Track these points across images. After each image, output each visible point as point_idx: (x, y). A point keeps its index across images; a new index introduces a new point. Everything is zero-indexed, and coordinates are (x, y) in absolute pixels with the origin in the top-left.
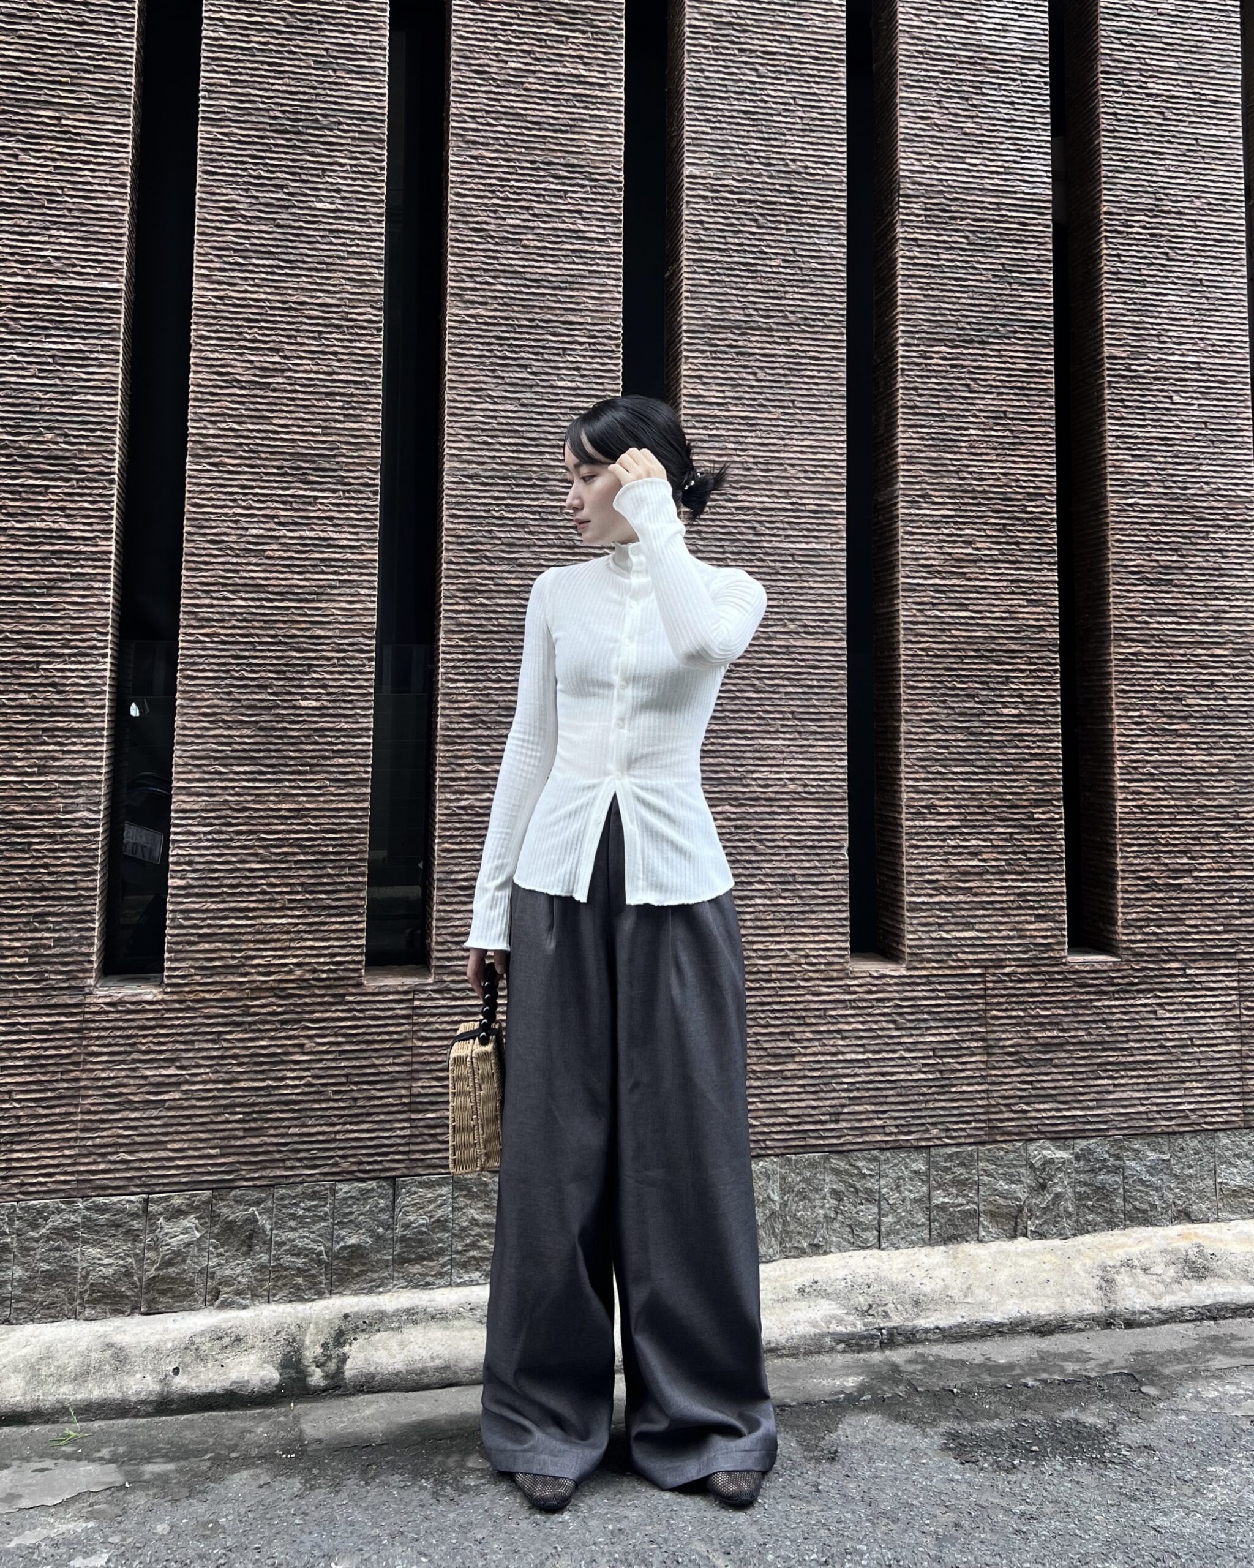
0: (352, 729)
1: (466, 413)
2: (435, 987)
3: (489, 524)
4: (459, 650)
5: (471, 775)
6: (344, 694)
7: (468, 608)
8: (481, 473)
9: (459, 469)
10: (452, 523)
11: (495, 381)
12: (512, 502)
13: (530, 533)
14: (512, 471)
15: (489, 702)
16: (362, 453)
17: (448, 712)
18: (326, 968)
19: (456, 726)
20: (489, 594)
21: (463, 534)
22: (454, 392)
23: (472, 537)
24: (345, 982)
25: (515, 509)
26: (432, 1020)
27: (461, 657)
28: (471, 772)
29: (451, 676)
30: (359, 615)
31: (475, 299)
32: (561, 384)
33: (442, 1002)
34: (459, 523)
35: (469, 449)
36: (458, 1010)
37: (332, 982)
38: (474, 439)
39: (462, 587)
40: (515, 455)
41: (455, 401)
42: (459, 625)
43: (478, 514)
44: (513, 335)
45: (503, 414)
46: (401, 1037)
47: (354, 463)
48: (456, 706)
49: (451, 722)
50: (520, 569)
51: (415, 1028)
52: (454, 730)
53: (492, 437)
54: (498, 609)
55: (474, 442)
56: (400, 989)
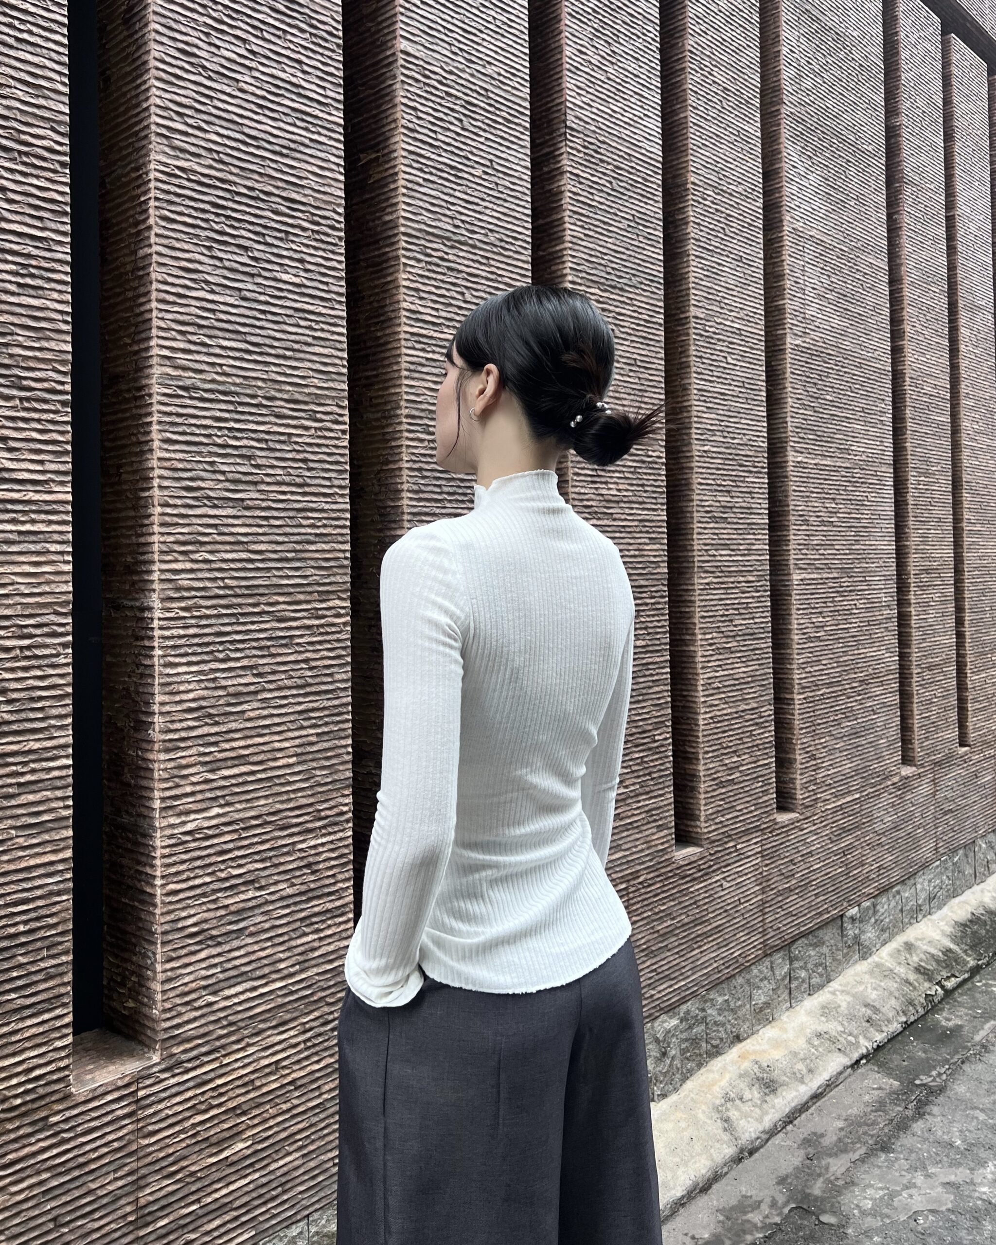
0: (45, 749)
1: (179, 301)
2: (163, 1066)
3: (211, 454)
4: (180, 623)
5: (198, 788)
6: (32, 699)
7: (189, 566)
8: (199, 384)
9: (172, 378)
10: (167, 450)
11: (211, 262)
12: (237, 426)
13: (258, 466)
14: (235, 384)
15: (216, 688)
16: (46, 344)
17: (167, 708)
18: (21, 1090)
19: (178, 726)
20: (213, 546)
21: (180, 466)
22: (164, 270)
23: (190, 470)
24: (47, 1100)
25: (239, 435)
26: (160, 1106)
27: (182, 632)
28: (198, 783)
29: (171, 659)
30: (48, 583)
31: (187, 147)
32: (285, 277)
33: (173, 1081)
34: (174, 451)
35: (184, 351)
36: (191, 1084)
37: (30, 1106)
38: (191, 337)
39: (181, 538)
40: (238, 364)
41: (165, 283)
42: (178, 589)
43: (197, 439)
44: (230, 204)
45: (223, 308)
46: (124, 1142)
47: (36, 358)
48: (177, 698)
49: (172, 722)
50: (247, 513)
51: (140, 1125)
52: (176, 731)
53: (210, 337)
54: (224, 566)
55: (190, 342)
56: (120, 1083)
